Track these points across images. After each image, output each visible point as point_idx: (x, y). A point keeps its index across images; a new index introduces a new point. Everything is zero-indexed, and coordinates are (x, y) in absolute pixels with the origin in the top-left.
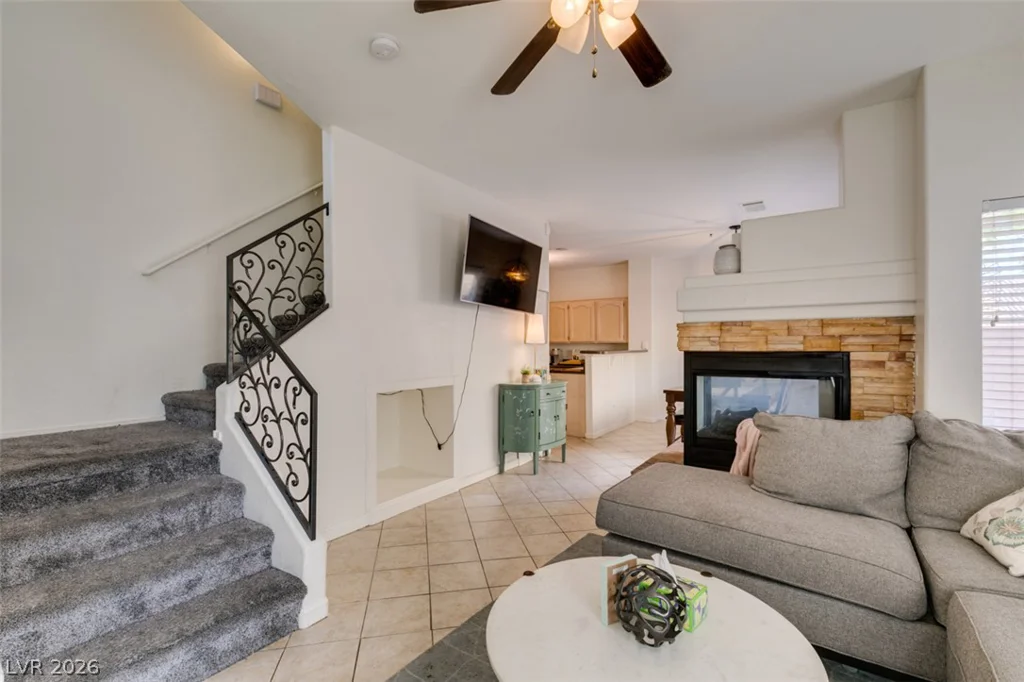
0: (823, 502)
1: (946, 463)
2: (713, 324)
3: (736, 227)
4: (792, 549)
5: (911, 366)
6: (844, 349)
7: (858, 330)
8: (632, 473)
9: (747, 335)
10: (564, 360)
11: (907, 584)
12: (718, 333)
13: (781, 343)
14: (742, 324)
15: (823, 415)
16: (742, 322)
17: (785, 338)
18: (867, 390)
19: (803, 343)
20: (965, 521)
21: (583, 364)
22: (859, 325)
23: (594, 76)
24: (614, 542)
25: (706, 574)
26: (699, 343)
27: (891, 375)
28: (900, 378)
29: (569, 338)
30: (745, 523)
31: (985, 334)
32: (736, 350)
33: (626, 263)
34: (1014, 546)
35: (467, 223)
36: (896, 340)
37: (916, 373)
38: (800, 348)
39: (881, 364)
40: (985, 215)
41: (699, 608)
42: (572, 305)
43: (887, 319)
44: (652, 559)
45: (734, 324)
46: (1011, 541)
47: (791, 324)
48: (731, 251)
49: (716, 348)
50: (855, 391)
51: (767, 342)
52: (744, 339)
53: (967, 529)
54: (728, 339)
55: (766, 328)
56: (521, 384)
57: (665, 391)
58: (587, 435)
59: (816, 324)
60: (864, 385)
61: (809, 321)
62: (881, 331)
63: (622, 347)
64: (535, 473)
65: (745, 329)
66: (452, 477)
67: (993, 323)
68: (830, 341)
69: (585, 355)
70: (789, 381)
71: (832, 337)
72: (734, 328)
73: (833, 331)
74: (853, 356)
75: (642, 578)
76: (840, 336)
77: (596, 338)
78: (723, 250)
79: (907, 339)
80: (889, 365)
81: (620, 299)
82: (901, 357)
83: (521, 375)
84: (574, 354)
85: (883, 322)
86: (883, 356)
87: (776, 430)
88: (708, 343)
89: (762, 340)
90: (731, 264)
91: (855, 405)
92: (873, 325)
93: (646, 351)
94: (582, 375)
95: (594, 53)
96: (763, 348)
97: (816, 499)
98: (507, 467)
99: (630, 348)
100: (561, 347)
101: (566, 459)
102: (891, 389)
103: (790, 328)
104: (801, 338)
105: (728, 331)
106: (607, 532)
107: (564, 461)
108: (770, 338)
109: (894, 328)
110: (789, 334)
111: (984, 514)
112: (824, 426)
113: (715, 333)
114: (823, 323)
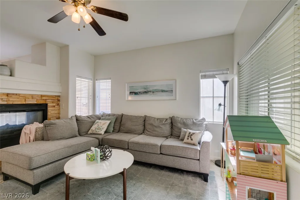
2: (4, 94)
5: (60, 106)
6: (47, 103)
7: (50, 98)
9: (18, 98)
12: (6, 97)
13: (30, 101)
16: (16, 94)
17: (31, 100)
18: (52, 113)
22: (50, 97)
27: (56, 109)
28: (58, 109)
32: (14, 103)
36: (57, 101)
38: (36, 103)
39: (54, 106)
43: (55, 96)
45: (13, 94)
49: (6, 103)
50: (49, 113)
51: (25, 101)
52: (17, 100)
54: (11, 100)
55: (25, 97)
59: (40, 96)
60: (51, 112)
61: (38, 95)
62: (54, 99)
65: (17, 96)
67: (77, 98)
68: (43, 101)
72: (13, 96)
73: (44, 98)
74: (49, 105)
76: (46, 100)
79: (59, 100)
80: (56, 106)
82: (58, 105)
85: (54, 96)
86: (54, 104)
89: (24, 100)
90: (8, 73)
91: (49, 117)
92: (53, 97)
102: (56, 112)
103: (32, 96)
104: (36, 100)
108: (27, 100)
109: (57, 98)
110: (32, 99)
113: (5, 97)
114: (42, 96)
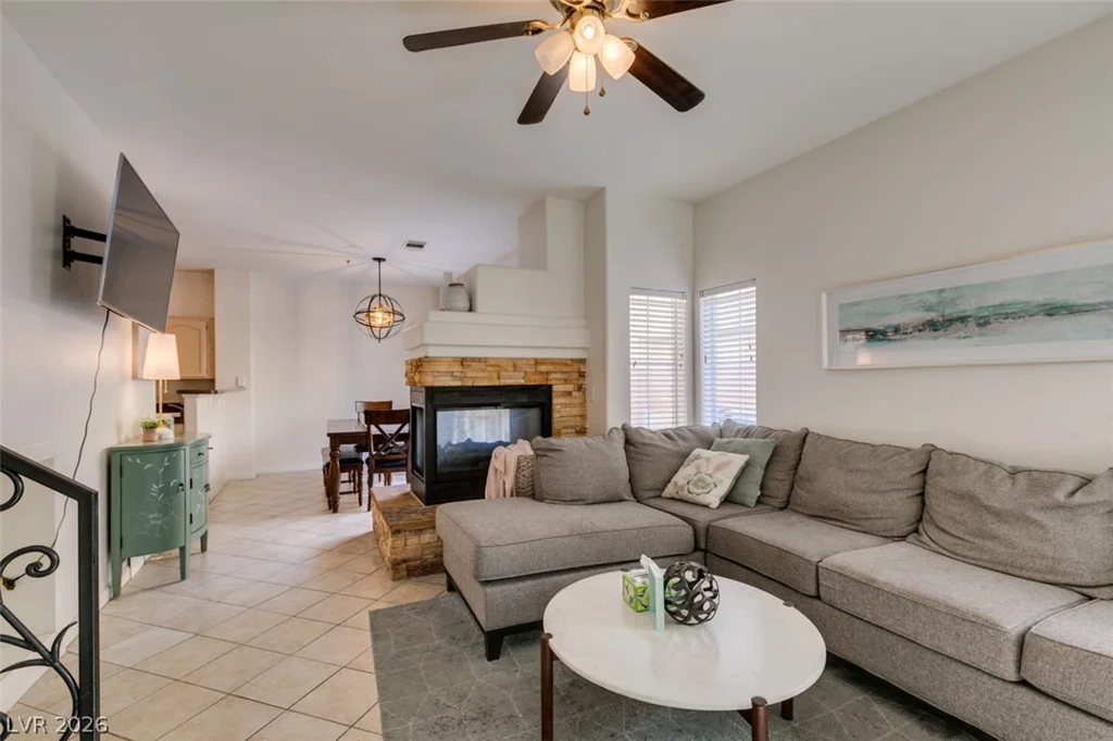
2: (454, 359)
5: (584, 394)
6: (549, 383)
7: (558, 368)
9: (484, 370)
12: (460, 369)
13: (510, 377)
14: (480, 360)
17: (512, 374)
18: (564, 414)
19: (524, 378)
22: (558, 364)
26: (444, 379)
27: (575, 401)
28: (581, 404)
32: (475, 384)
36: (576, 376)
37: (588, 399)
38: (522, 382)
39: (570, 394)
43: (572, 360)
45: (473, 360)
47: (517, 362)
48: (462, 291)
49: (458, 383)
50: (556, 415)
51: (499, 378)
52: (482, 375)
54: (469, 375)
55: (497, 365)
59: (532, 362)
60: (562, 409)
61: (528, 359)
62: (569, 369)
65: (483, 365)
67: (635, 364)
68: (541, 377)
71: (542, 373)
72: (473, 364)
73: (543, 368)
74: (555, 388)
76: (547, 373)
78: (453, 288)
79: (582, 375)
80: (574, 394)
82: (580, 388)
85: (570, 362)
86: (570, 388)
88: (450, 378)
89: (495, 376)
90: (463, 303)
91: (556, 426)
92: (566, 365)
96: (497, 383)
102: (575, 411)
103: (515, 364)
104: (523, 374)
105: (469, 366)
108: (503, 373)
109: (576, 367)
110: (515, 371)
113: (457, 368)
114: (537, 362)
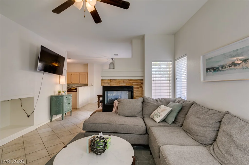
0: (130, 115)
1: (148, 105)
2: (109, 80)
3: (112, 59)
4: (126, 126)
5: (142, 88)
6: (132, 85)
7: (135, 82)
8: (91, 115)
9: (116, 82)
10: (70, 88)
11: (144, 128)
12: (110, 82)
13: (122, 84)
14: (115, 80)
15: (129, 98)
17: (122, 83)
18: (136, 93)
19: (126, 84)
20: (151, 115)
21: (76, 89)
22: (135, 81)
23: (84, 17)
24: (87, 133)
25: (110, 135)
26: (106, 84)
27: (140, 90)
28: (141, 91)
29: (72, 82)
30: (117, 122)
31: (152, 83)
32: (113, 85)
33: (88, 64)
34: (157, 118)
35: (40, 47)
36: (140, 84)
37: (143, 90)
38: (125, 85)
39: (138, 88)
40: (152, 62)
41: (109, 143)
42: (73, 74)
44: (99, 135)
45: (113, 80)
46: (157, 117)
47: (124, 80)
48: (112, 64)
49: (109, 85)
50: (134, 93)
51: (119, 84)
53: (151, 116)
54: (112, 83)
55: (119, 81)
56: (58, 95)
57: (97, 95)
58: (77, 108)
59: (128, 80)
62: (138, 82)
63: (86, 85)
64: (62, 120)
65: (115, 81)
66: (33, 125)
68: (130, 84)
69: (77, 87)
70: (122, 92)
71: (131, 83)
73: (131, 82)
74: (134, 87)
75: (97, 140)
76: (132, 83)
77: (79, 83)
78: (111, 64)
79: (142, 83)
80: (139, 88)
81: (86, 73)
82: (141, 87)
83: (58, 93)
84: (73, 87)
85: (138, 80)
86: (138, 87)
87: (122, 102)
88: (108, 84)
89: (118, 83)
90: (112, 67)
91: (134, 96)
92: (137, 81)
93: (92, 86)
94: (76, 92)
95: (85, 11)
96: (118, 85)
97: (129, 115)
98: (53, 119)
99: (88, 85)
100: (69, 85)
101: (72, 115)
102: (139, 93)
103: (123, 81)
104: (125, 83)
105: (112, 81)
106: (85, 131)
107: (71, 115)
108: (120, 83)
109: (140, 81)
110: (123, 82)
111: (153, 113)
112: (130, 101)
113: (109, 82)
114: (129, 80)
